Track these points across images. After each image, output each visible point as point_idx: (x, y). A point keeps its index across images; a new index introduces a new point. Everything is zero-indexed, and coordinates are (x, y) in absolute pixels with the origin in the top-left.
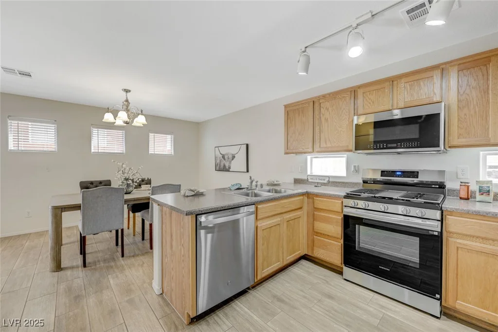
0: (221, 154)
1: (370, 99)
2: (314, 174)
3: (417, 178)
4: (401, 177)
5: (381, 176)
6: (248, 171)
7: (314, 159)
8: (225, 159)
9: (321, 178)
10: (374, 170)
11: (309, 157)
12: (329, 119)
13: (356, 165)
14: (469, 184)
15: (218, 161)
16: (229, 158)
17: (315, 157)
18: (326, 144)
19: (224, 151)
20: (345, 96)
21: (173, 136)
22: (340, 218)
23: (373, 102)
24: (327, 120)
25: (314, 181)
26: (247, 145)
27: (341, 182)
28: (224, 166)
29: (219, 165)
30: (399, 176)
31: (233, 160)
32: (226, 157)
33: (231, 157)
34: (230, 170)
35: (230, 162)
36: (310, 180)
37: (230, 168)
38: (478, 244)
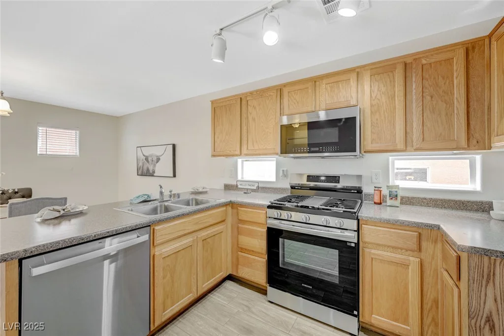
0: (144, 155)
1: (295, 99)
2: (244, 179)
3: (339, 183)
4: (324, 182)
5: (307, 181)
6: (174, 176)
7: (245, 162)
8: (148, 162)
9: (250, 183)
10: (301, 175)
11: (240, 161)
12: (256, 120)
13: (285, 169)
14: (381, 189)
15: (141, 164)
16: (153, 161)
17: (246, 161)
18: (254, 147)
19: (147, 152)
20: (272, 94)
21: (78, 132)
22: (264, 230)
23: (298, 103)
24: (254, 120)
25: (245, 187)
26: (174, 146)
27: (270, 188)
28: (148, 170)
29: (141, 169)
30: (322, 181)
31: (157, 162)
32: (150, 159)
33: (155, 159)
34: (155, 175)
35: (155, 165)
36: (239, 187)
37: (154, 172)
38: (389, 254)
